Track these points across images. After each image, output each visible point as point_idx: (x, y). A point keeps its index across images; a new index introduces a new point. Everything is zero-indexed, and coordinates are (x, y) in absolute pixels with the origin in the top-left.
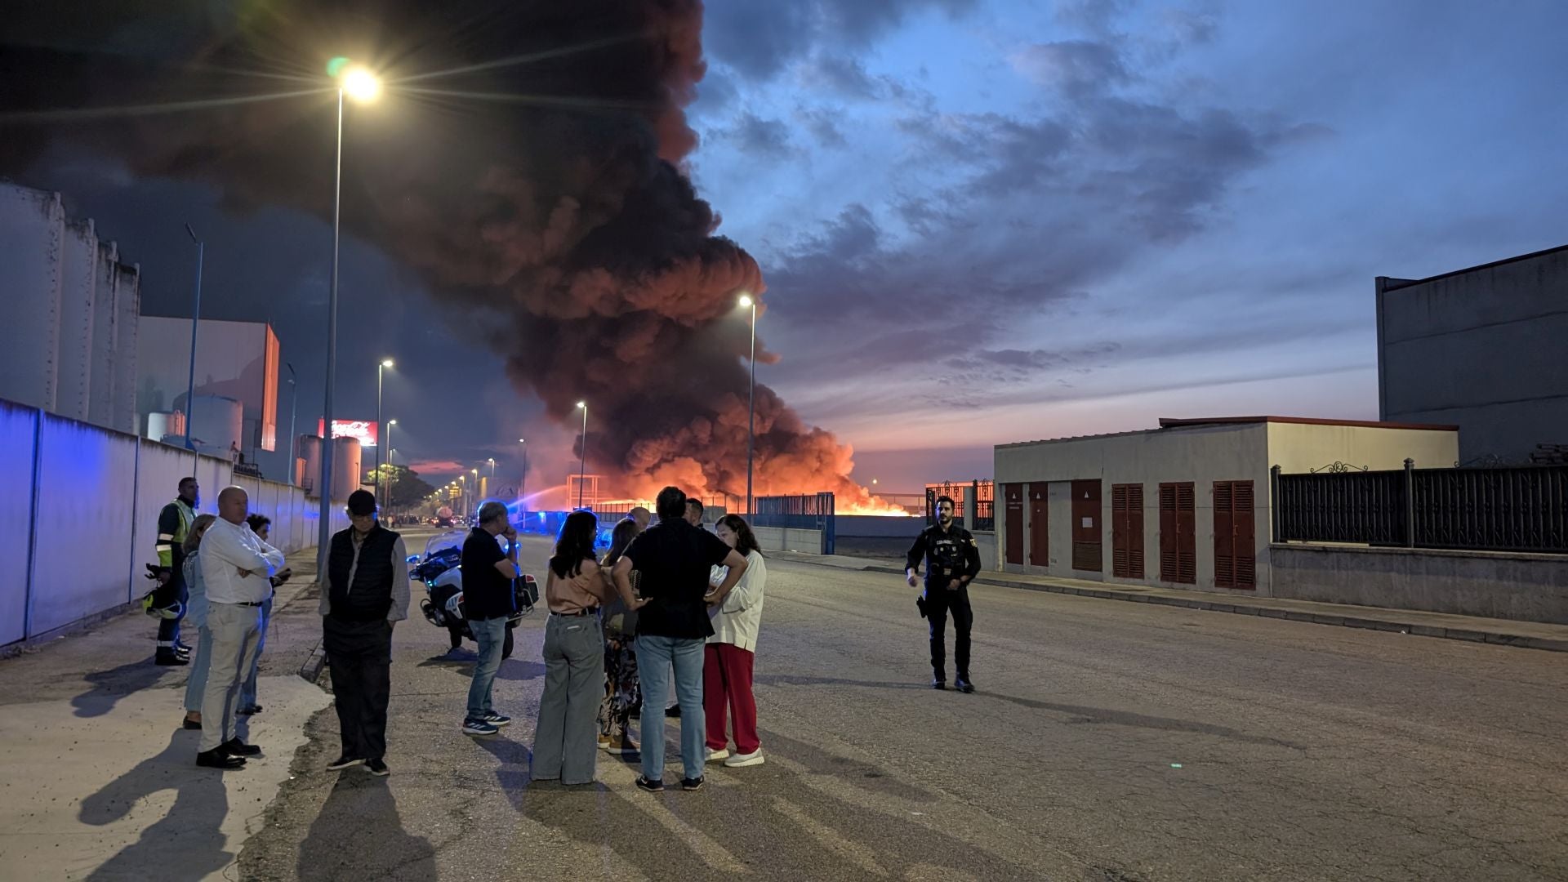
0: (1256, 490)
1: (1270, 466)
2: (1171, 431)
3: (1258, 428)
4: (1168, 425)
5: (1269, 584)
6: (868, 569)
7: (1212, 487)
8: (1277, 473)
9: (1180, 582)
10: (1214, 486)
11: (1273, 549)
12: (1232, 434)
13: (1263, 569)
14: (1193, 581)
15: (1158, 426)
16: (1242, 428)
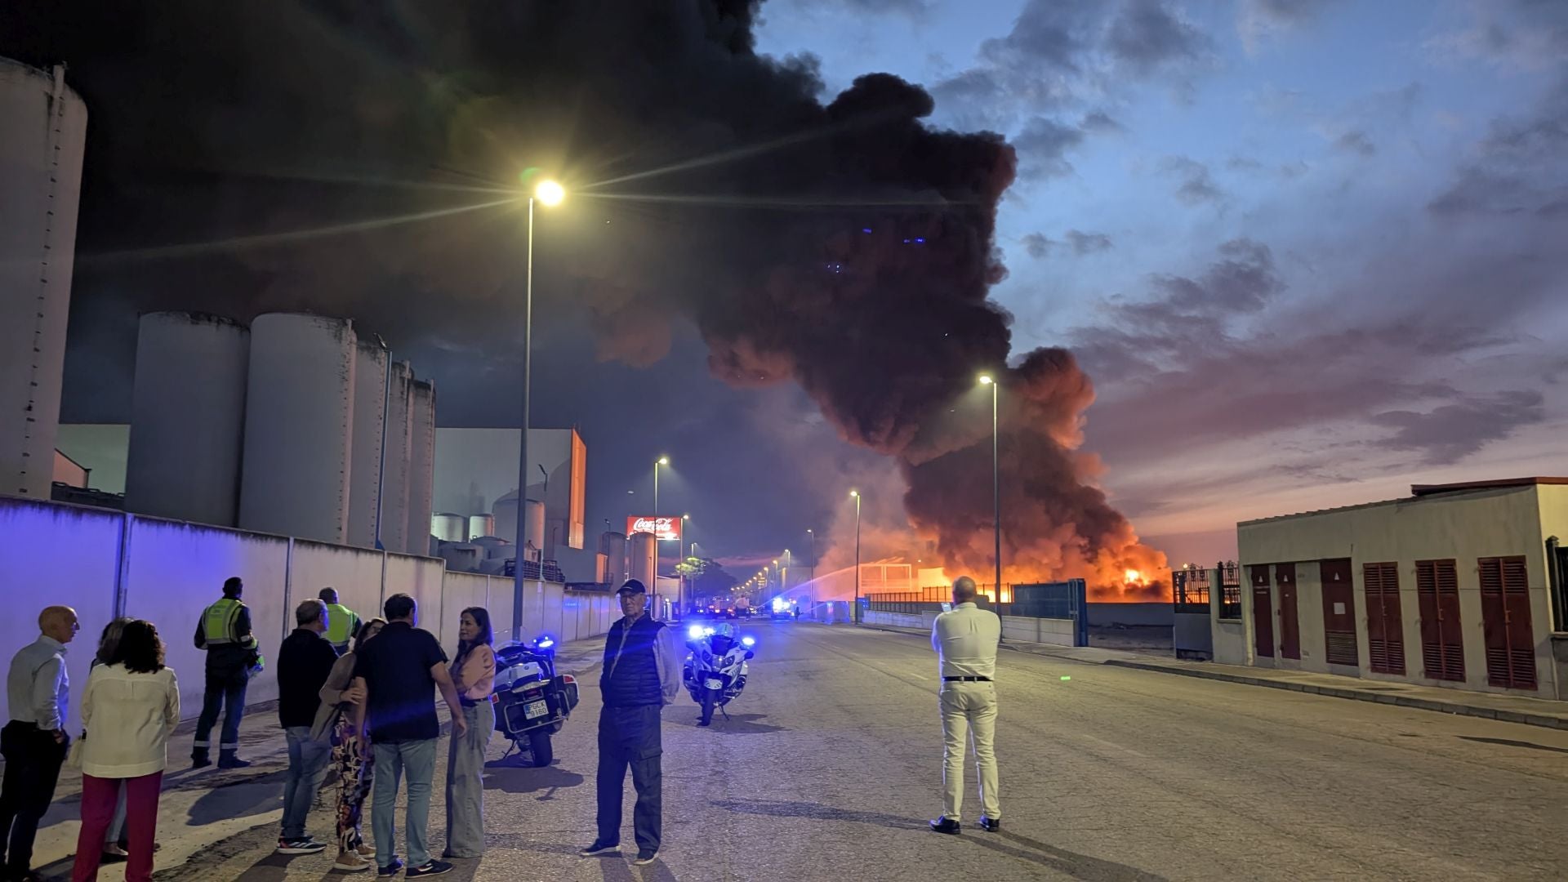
0: (1529, 567)
1: (1545, 537)
2: (1425, 499)
3: (1525, 493)
4: (1421, 492)
5: (1553, 683)
6: (1109, 663)
7: (1476, 565)
8: (1554, 546)
9: (1446, 679)
10: (1479, 563)
11: (1554, 639)
12: (1494, 500)
13: (1545, 666)
14: (1462, 679)
15: (1411, 495)
16: (1507, 493)
